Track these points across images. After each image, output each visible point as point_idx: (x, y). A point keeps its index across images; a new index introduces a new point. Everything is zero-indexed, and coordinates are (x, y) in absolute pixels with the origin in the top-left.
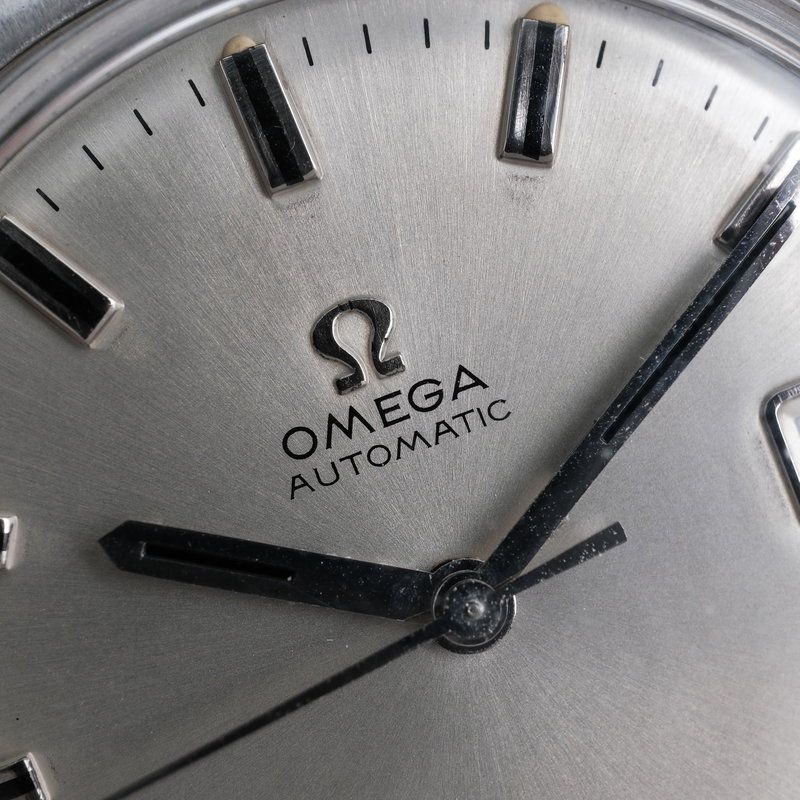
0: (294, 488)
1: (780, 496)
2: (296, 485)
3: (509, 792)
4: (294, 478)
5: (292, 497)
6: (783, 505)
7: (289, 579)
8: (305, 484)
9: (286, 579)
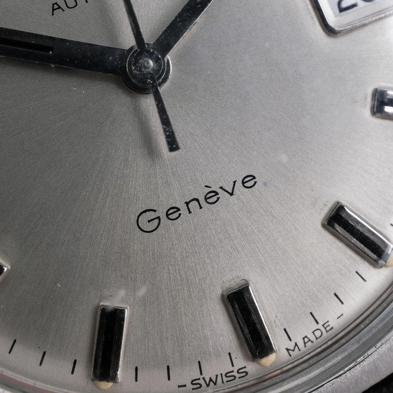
0: (54, 10)
1: (310, 13)
2: (55, 8)
3: (172, 168)
4: (53, 4)
5: (53, 14)
6: (312, 18)
7: (51, 52)
8: (59, 7)
9: (49, 52)
